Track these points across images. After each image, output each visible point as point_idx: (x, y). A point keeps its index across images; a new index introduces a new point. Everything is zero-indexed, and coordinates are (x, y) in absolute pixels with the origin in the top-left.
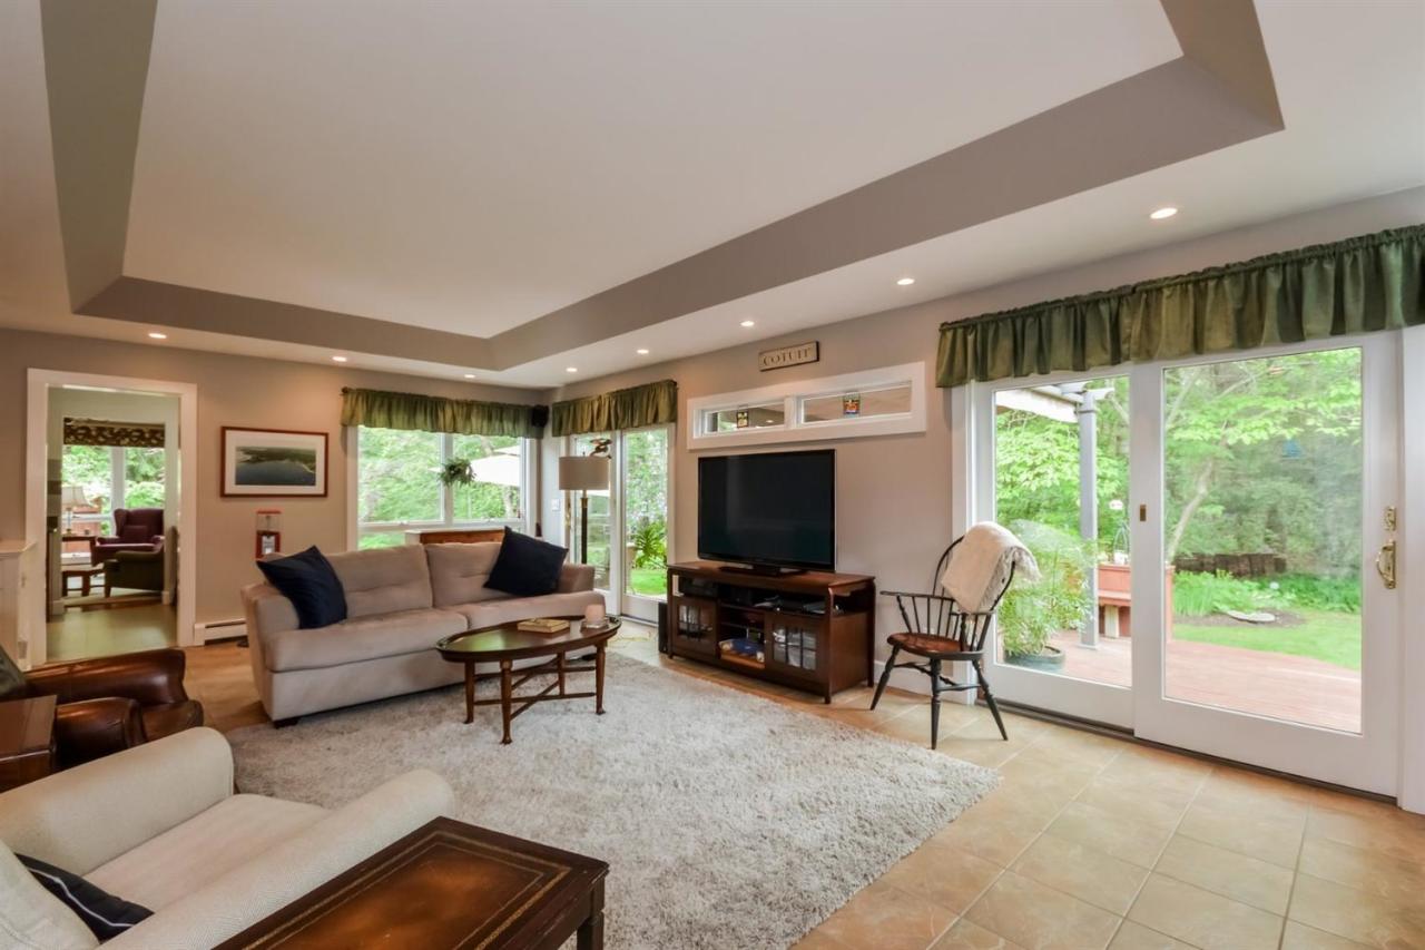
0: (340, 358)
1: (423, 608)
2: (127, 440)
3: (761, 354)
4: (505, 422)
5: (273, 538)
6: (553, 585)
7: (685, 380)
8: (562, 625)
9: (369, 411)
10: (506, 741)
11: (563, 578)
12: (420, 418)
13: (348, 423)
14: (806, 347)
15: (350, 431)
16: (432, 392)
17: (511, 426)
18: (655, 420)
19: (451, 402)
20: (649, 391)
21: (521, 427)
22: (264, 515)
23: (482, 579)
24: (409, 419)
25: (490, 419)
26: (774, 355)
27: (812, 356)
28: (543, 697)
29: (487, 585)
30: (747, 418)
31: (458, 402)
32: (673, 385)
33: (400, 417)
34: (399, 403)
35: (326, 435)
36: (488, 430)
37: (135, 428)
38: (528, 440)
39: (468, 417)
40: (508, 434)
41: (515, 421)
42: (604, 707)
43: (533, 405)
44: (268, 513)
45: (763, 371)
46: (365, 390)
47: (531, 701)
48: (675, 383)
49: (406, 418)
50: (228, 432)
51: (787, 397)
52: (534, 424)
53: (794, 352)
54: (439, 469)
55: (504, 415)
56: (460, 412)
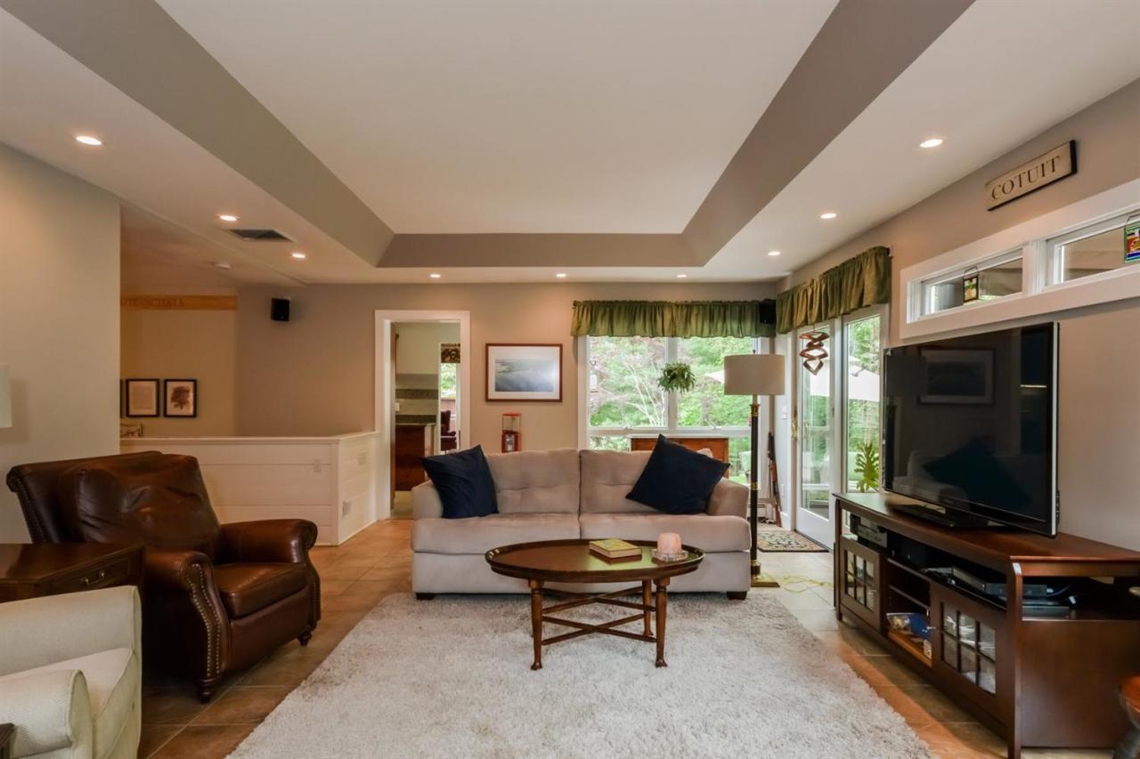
0: (561, 275)
1: (565, 513)
2: (449, 358)
3: (987, 184)
4: (728, 322)
5: (513, 436)
6: (702, 503)
7: (898, 243)
8: (635, 550)
9: (593, 322)
10: (536, 666)
11: (714, 498)
12: (639, 325)
13: (576, 334)
14: (1053, 155)
15: (580, 340)
16: (651, 297)
17: (735, 326)
18: (860, 304)
19: (669, 305)
20: (855, 265)
21: (748, 325)
22: (509, 417)
23: (628, 489)
24: (630, 323)
25: (712, 320)
26: (1005, 180)
27: (1063, 167)
28: (604, 629)
29: (629, 497)
30: (976, 286)
31: (677, 305)
32: (885, 252)
33: (621, 325)
34: (620, 309)
35: (561, 346)
36: (710, 332)
37: (453, 348)
38: (759, 339)
39: (687, 320)
40: (732, 335)
41: (741, 320)
42: (667, 659)
43: (761, 299)
44: (513, 416)
45: (991, 210)
46: (590, 302)
47: (586, 630)
48: (888, 250)
49: (626, 325)
50: (490, 348)
51: (1026, 244)
52: (762, 321)
53: (1034, 169)
54: (660, 375)
55: (728, 314)
56: (680, 316)
